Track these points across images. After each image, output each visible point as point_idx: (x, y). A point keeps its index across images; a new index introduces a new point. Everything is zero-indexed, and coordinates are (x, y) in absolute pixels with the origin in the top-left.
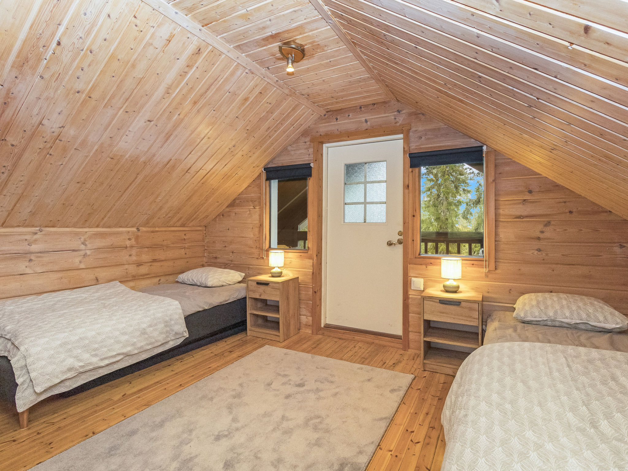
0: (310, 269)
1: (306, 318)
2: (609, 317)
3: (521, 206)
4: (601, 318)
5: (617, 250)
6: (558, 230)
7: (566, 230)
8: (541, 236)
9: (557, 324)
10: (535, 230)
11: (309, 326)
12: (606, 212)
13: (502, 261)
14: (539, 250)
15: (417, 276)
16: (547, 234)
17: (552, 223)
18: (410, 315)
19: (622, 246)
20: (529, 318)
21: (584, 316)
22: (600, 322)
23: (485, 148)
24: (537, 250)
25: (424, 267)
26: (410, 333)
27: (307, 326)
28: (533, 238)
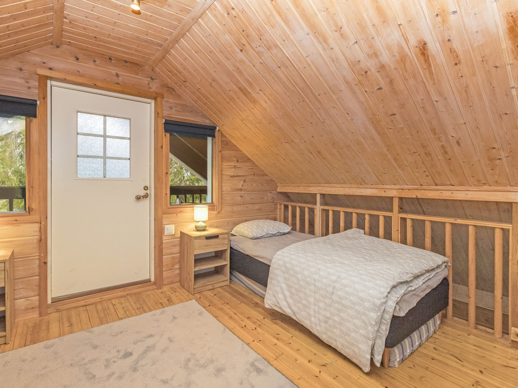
0: (36, 236)
1: (27, 300)
2: (284, 227)
3: (233, 169)
4: (282, 228)
5: (269, 194)
6: (249, 184)
7: (252, 184)
8: (242, 188)
9: (269, 235)
10: (240, 185)
11: (33, 308)
12: (266, 175)
13: (224, 205)
14: (241, 197)
15: (170, 223)
16: (244, 187)
17: (247, 180)
18: (164, 257)
19: (271, 193)
20: (259, 236)
21: (277, 229)
22: (282, 230)
23: (218, 128)
24: (240, 196)
25: (175, 215)
26: (164, 272)
27: (27, 310)
28: (239, 190)
